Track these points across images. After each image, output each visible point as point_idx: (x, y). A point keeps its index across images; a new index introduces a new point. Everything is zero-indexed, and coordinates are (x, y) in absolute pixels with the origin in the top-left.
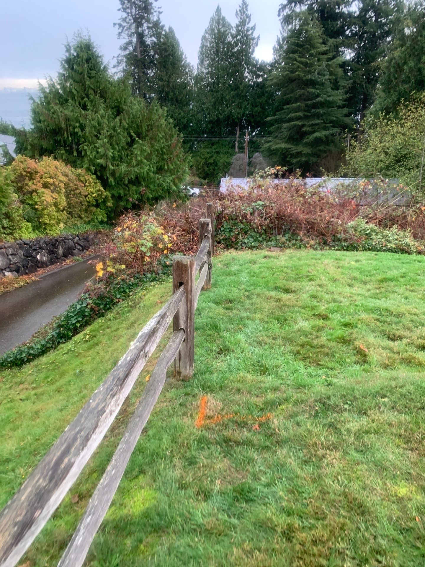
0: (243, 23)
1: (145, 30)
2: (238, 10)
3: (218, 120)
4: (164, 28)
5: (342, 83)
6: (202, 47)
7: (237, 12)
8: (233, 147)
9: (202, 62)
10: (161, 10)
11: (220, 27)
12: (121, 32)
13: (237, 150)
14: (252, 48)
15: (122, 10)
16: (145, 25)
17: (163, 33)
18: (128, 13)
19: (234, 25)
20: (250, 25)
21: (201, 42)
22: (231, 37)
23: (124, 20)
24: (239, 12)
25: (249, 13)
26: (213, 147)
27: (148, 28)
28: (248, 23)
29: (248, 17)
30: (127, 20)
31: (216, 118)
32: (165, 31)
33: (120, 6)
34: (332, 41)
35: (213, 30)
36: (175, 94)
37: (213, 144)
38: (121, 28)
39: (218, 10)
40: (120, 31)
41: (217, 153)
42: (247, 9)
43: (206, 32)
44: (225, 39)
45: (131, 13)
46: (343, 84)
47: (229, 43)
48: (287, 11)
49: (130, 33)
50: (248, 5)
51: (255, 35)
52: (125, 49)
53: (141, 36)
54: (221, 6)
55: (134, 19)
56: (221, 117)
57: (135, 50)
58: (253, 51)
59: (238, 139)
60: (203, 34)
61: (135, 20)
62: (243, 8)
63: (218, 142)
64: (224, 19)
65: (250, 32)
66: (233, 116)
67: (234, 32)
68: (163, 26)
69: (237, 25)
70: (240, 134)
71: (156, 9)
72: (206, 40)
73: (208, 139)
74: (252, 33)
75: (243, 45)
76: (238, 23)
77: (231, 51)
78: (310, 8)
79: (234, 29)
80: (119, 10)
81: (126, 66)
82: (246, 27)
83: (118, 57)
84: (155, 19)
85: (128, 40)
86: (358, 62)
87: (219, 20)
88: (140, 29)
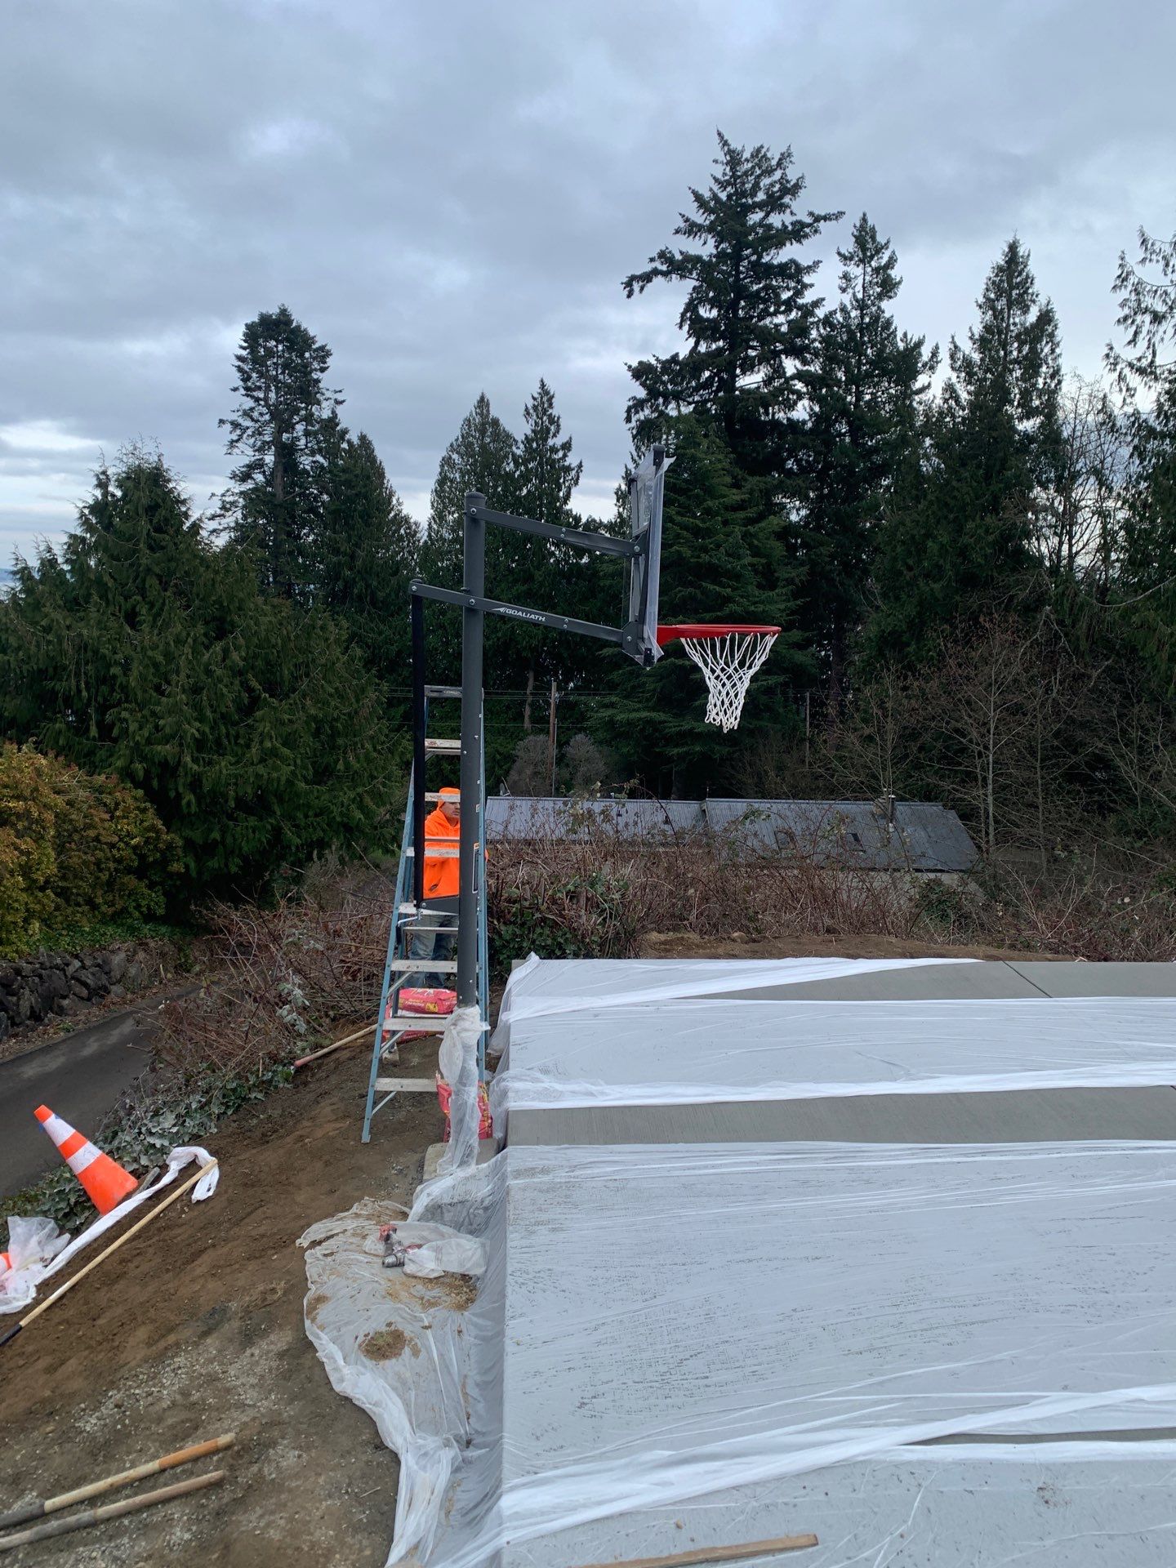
0: (540, 435)
1: (298, 439)
2: (530, 406)
4: (347, 437)
5: (783, 573)
6: (442, 482)
7: (527, 409)
8: (520, 717)
9: (439, 516)
10: (340, 397)
11: (487, 440)
12: (237, 441)
13: (527, 724)
14: (564, 490)
15: (243, 392)
16: (300, 428)
17: (345, 446)
18: (257, 400)
19: (520, 437)
20: (558, 441)
21: (438, 470)
22: (512, 465)
23: (247, 414)
24: (531, 411)
25: (555, 412)
27: (307, 433)
28: (555, 435)
29: (553, 420)
30: (255, 415)
32: (349, 442)
34: (753, 481)
35: (469, 446)
36: (368, 586)
38: (238, 432)
39: (483, 403)
40: (235, 438)
42: (551, 405)
43: (452, 448)
44: (499, 467)
45: (266, 399)
46: (787, 576)
47: (510, 475)
48: (646, 413)
49: (259, 443)
50: (552, 397)
51: (572, 460)
52: (245, 477)
53: (286, 453)
54: (488, 396)
55: (271, 412)
57: (268, 483)
58: (567, 497)
59: (530, 699)
60: (444, 452)
61: (275, 415)
62: (541, 403)
64: (495, 423)
65: (561, 454)
66: (517, 643)
67: (519, 451)
68: (345, 432)
69: (527, 437)
70: (535, 688)
71: (328, 394)
72: (452, 467)
74: (565, 456)
75: (542, 483)
76: (529, 433)
77: (513, 494)
78: (701, 409)
79: (522, 446)
80: (235, 389)
81: (245, 517)
82: (551, 442)
83: (223, 495)
84: (326, 414)
85: (253, 459)
86: (818, 528)
87: (483, 424)
88: (285, 436)
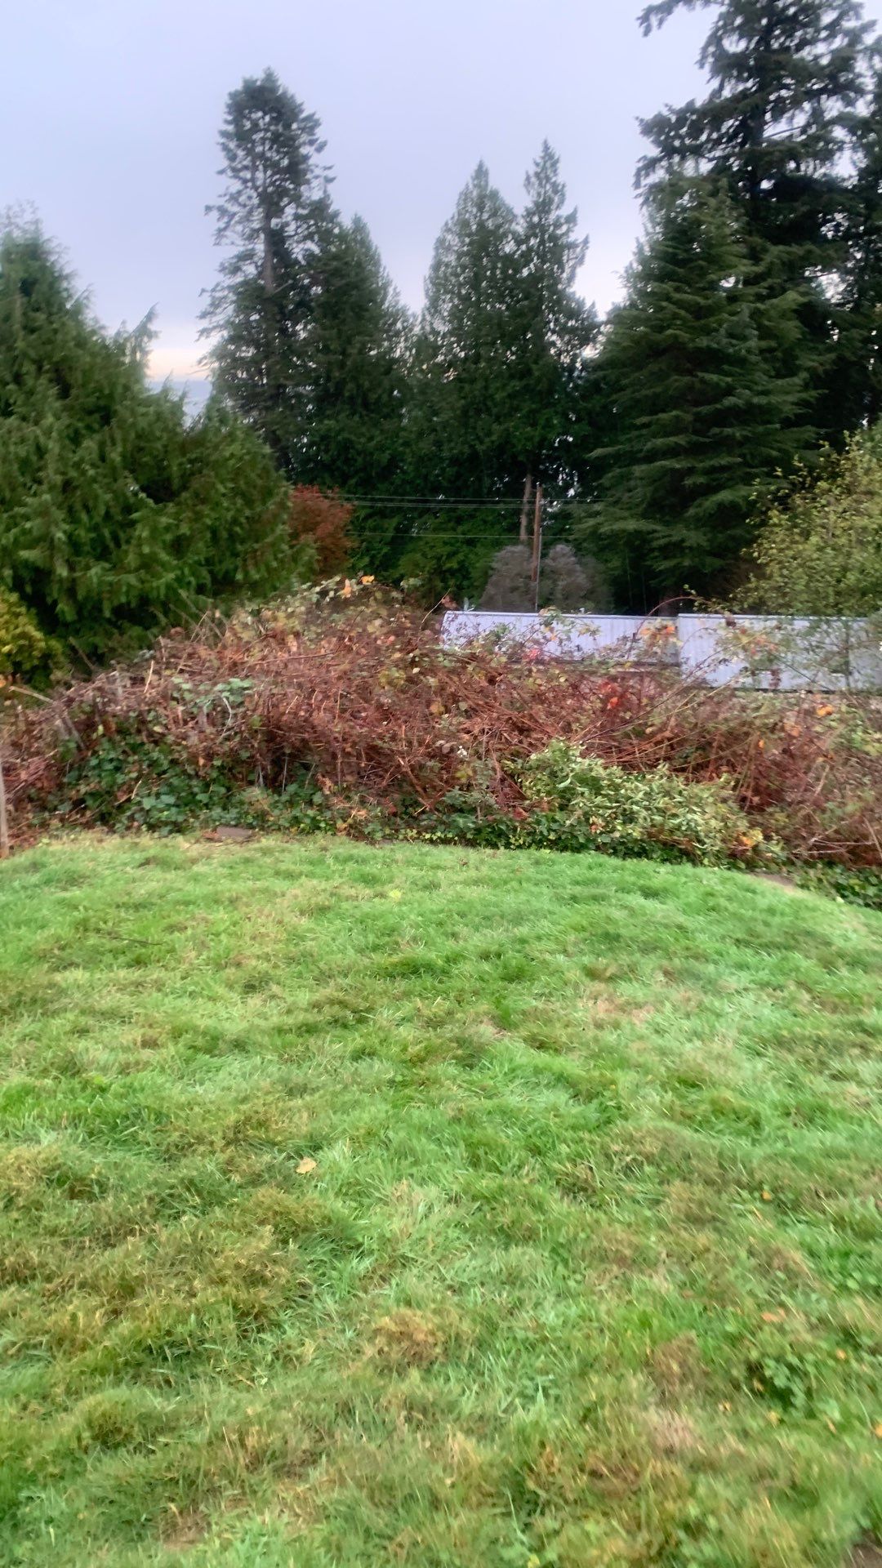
0: (543, 207)
1: (287, 224)
3: (474, 456)
4: (339, 220)
5: (806, 360)
6: (436, 266)
7: (528, 178)
8: (515, 525)
9: (434, 307)
10: (330, 174)
11: (485, 216)
12: (225, 229)
13: (523, 534)
14: (567, 270)
15: (230, 173)
16: (290, 211)
17: (336, 231)
18: (245, 181)
19: (519, 211)
20: (565, 211)
21: (432, 253)
22: (512, 243)
23: (234, 198)
24: (533, 179)
25: (560, 179)
26: (460, 529)
27: (297, 217)
28: (558, 207)
29: (558, 189)
30: (242, 199)
31: (466, 450)
32: (340, 225)
33: (225, 163)
34: (775, 252)
35: (465, 224)
36: (359, 386)
37: (459, 521)
38: (226, 219)
39: (481, 173)
40: (222, 225)
41: (471, 543)
42: (555, 171)
43: (448, 230)
44: (497, 246)
45: (253, 180)
46: (808, 363)
47: (508, 257)
48: (659, 175)
49: (247, 231)
50: (557, 161)
51: (576, 236)
52: (236, 270)
53: (276, 240)
54: (488, 164)
55: (259, 195)
56: (480, 448)
57: (260, 275)
58: (571, 279)
59: (526, 507)
60: (437, 234)
61: (264, 198)
62: (544, 168)
63: (472, 516)
64: (494, 195)
65: (564, 228)
66: (514, 446)
67: (520, 227)
69: (527, 210)
70: (533, 494)
71: (317, 172)
72: (448, 249)
73: (447, 506)
74: (568, 230)
75: (544, 263)
76: (530, 205)
77: (513, 277)
78: (721, 168)
79: (522, 221)
80: (222, 172)
81: (236, 314)
82: (552, 217)
83: (213, 290)
84: (317, 195)
85: (242, 249)
87: (481, 197)
88: (274, 222)
